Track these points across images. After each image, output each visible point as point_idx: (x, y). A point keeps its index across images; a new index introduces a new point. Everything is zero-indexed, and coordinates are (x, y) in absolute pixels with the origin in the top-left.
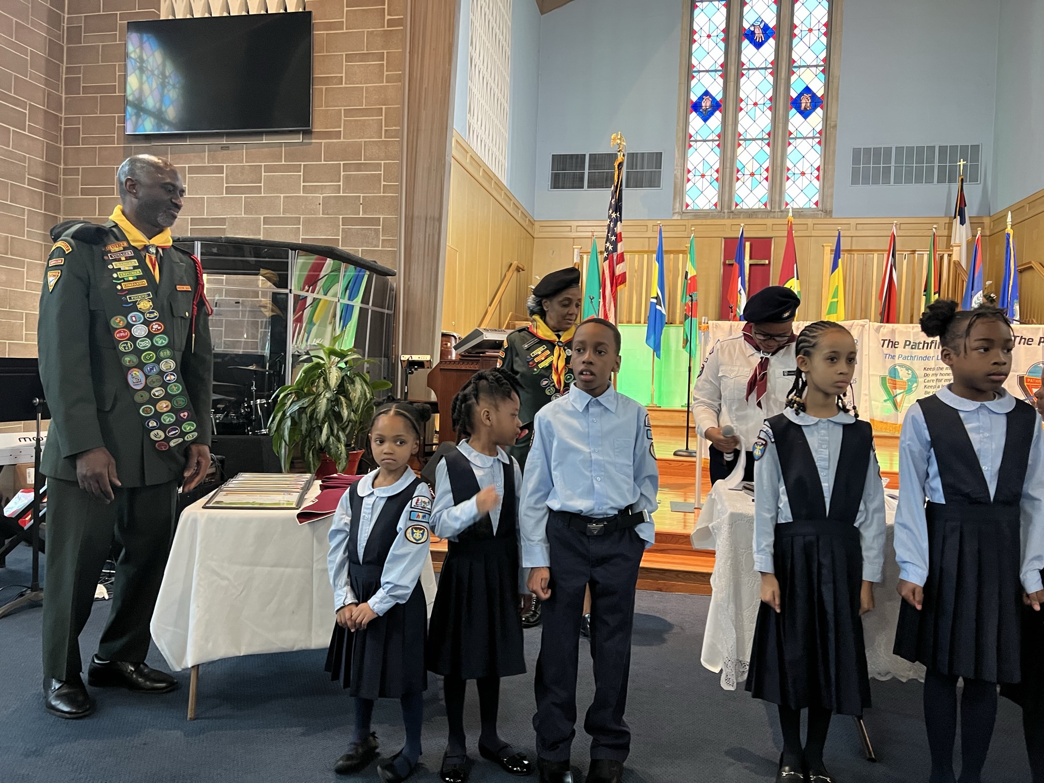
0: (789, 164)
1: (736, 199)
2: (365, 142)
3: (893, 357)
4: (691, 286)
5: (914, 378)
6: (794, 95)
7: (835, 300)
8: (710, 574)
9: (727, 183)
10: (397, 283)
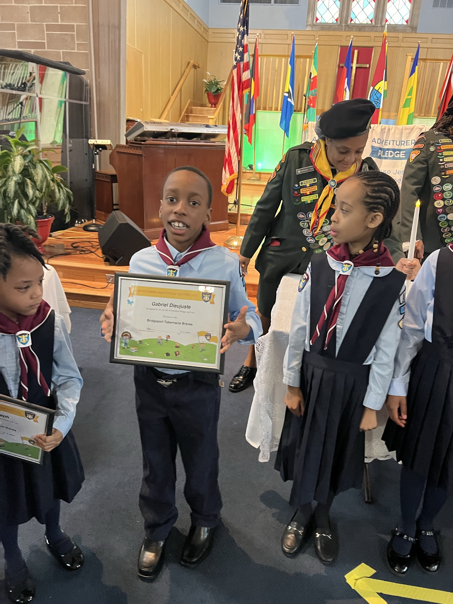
1: (352, 16)
4: (313, 84)
7: (410, 97)
9: (346, 2)
10: (90, 80)
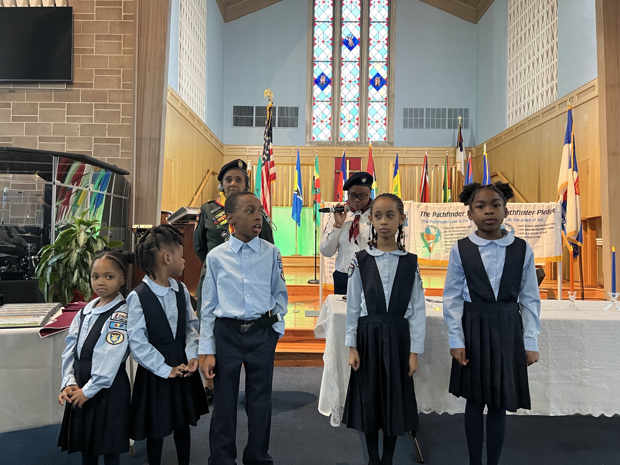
0: (369, 116)
1: (341, 136)
2: (109, 90)
3: (427, 222)
4: (317, 184)
5: (439, 233)
6: (371, 77)
8: (323, 354)
9: (336, 126)
10: (132, 179)
